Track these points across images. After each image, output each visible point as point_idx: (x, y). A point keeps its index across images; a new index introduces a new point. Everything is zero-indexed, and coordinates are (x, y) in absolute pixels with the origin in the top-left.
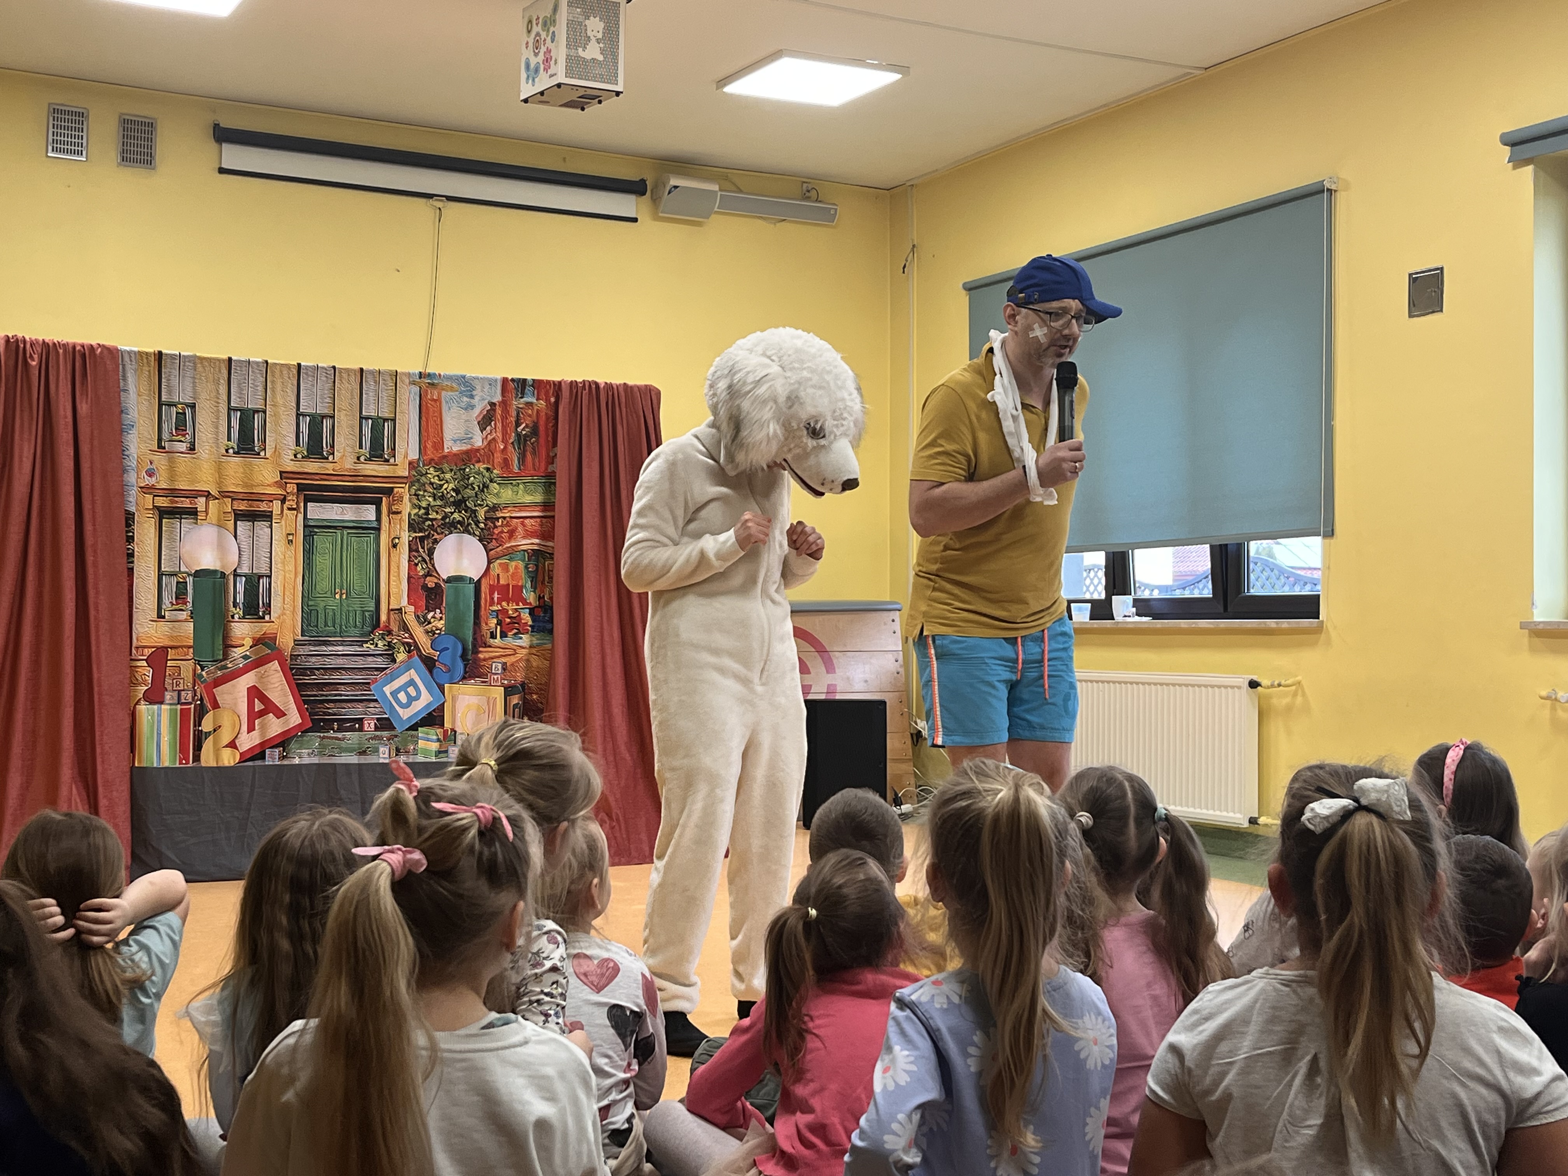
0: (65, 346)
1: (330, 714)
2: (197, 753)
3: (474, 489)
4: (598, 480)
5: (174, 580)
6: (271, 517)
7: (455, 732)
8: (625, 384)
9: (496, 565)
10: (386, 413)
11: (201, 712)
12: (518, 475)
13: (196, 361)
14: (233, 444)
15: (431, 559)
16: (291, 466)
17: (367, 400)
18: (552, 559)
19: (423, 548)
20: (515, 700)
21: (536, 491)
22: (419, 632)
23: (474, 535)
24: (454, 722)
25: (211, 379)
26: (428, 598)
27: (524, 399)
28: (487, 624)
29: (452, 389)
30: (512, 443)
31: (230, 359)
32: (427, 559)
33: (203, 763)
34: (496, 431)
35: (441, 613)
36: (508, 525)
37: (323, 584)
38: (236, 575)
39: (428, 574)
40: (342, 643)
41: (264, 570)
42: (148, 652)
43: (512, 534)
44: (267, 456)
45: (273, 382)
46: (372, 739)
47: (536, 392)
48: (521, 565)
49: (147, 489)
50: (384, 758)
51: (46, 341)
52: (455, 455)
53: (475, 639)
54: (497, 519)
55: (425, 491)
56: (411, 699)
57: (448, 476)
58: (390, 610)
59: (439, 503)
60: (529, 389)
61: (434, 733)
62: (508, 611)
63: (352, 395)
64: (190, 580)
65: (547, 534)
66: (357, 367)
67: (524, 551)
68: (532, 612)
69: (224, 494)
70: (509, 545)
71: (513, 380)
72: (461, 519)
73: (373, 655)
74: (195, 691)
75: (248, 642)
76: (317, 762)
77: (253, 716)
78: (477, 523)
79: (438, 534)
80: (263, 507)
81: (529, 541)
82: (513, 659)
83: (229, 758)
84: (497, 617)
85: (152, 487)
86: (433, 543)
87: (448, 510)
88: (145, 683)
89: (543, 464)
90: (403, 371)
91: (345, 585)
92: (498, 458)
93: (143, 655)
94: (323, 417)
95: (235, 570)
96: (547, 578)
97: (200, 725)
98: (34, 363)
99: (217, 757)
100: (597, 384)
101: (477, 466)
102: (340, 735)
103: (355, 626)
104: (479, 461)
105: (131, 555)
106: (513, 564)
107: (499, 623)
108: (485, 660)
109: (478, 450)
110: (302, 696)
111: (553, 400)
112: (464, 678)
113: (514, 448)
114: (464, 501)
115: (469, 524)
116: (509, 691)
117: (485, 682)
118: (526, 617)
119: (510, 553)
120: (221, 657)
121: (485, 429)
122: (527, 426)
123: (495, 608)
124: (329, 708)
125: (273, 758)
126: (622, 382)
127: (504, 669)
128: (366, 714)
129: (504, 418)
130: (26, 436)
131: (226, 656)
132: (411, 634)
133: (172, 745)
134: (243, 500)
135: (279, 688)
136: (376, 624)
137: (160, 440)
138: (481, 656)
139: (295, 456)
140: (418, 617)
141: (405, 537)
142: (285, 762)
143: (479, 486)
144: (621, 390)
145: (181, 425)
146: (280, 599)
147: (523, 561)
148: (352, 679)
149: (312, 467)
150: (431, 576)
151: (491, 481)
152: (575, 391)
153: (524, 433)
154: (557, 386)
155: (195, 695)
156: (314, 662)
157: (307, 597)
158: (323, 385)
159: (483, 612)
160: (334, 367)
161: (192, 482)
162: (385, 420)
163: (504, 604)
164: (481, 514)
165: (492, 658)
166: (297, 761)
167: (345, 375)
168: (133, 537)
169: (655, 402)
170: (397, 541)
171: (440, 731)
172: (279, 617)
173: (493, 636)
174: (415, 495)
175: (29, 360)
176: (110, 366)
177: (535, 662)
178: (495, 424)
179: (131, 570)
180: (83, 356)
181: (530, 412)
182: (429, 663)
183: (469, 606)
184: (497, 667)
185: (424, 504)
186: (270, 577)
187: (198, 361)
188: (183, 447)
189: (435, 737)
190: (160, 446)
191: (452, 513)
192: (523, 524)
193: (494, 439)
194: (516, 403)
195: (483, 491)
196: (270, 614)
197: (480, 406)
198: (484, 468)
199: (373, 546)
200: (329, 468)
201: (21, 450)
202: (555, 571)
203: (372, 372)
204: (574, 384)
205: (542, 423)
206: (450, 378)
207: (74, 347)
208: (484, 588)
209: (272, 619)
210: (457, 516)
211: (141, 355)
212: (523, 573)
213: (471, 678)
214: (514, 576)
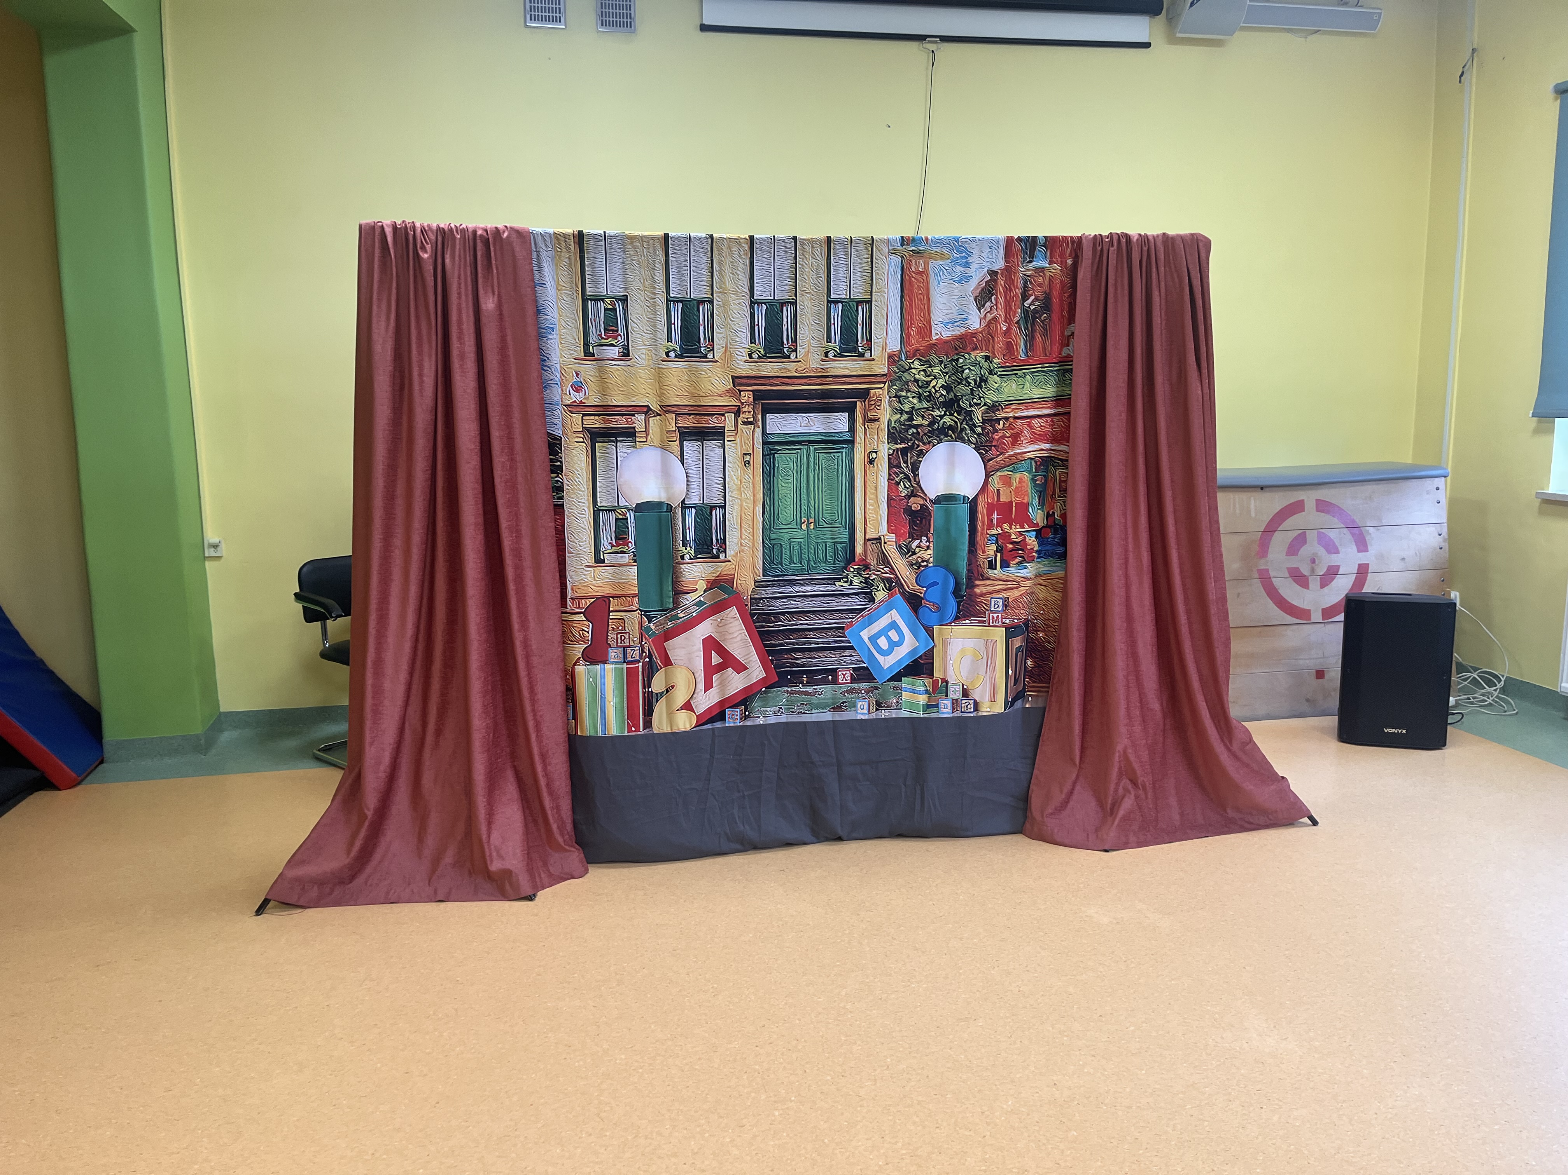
0: (464, 231)
1: (798, 666)
2: (648, 718)
3: (969, 383)
4: (1126, 365)
5: (612, 517)
6: (724, 433)
7: (947, 682)
8: (1164, 234)
9: (995, 479)
10: (859, 293)
11: (650, 670)
12: (1025, 364)
13: (624, 239)
14: (675, 345)
15: (916, 475)
16: (745, 369)
17: (837, 278)
18: (1067, 467)
19: (906, 462)
20: (1018, 641)
21: (1046, 382)
22: (901, 565)
23: (969, 442)
24: (945, 670)
25: (645, 263)
26: (912, 523)
27: (1035, 264)
28: (984, 552)
29: (942, 256)
30: (1018, 322)
31: (666, 236)
32: (911, 475)
33: (656, 729)
34: (997, 308)
35: (928, 541)
36: (1011, 427)
37: (787, 513)
38: (684, 506)
39: (913, 494)
40: (810, 582)
41: (717, 500)
42: (585, 603)
43: (1016, 438)
44: (716, 358)
45: (720, 263)
46: (848, 692)
47: (1048, 253)
48: (1027, 476)
49: (572, 408)
50: (862, 714)
51: (442, 226)
52: (946, 342)
53: (970, 570)
54: (998, 421)
55: (908, 391)
56: (893, 645)
57: (936, 370)
58: (866, 540)
59: (925, 405)
60: (1040, 250)
61: (921, 684)
62: (1010, 535)
63: (817, 273)
64: (631, 516)
65: (1060, 436)
66: (822, 235)
67: (1031, 459)
68: (1039, 534)
69: (666, 409)
70: (1012, 453)
71: (1019, 239)
72: (953, 423)
73: (848, 595)
74: (642, 647)
75: (702, 585)
76: (785, 720)
77: (710, 671)
78: (973, 427)
79: (924, 444)
80: (713, 422)
81: (1037, 447)
82: (1014, 593)
83: (684, 722)
84: (997, 542)
85: (581, 405)
86: (918, 456)
87: (937, 413)
88: (583, 640)
89: (1056, 348)
90: (881, 237)
91: (813, 512)
92: (1000, 343)
93: (579, 608)
94: (783, 304)
95: (683, 502)
96: (1057, 490)
97: (649, 686)
98: (426, 256)
99: (671, 721)
100: (1127, 237)
101: (973, 354)
102: (810, 689)
103: (826, 561)
104: (975, 349)
105: (559, 489)
106: (1018, 476)
107: (1000, 549)
108: (982, 595)
109: (974, 335)
110: (765, 645)
111: (1069, 262)
112: (957, 618)
113: (1020, 329)
114: (956, 400)
115: (963, 429)
116: (1011, 632)
117: (983, 622)
118: (1032, 541)
119: (1013, 463)
120: (671, 606)
121: (983, 306)
122: (1036, 299)
123: (995, 532)
124: (796, 659)
125: (733, 719)
126: (1160, 232)
127: (1005, 605)
128: (840, 664)
129: (1008, 290)
130: (426, 349)
131: (676, 604)
132: (894, 570)
133: (619, 711)
134: (690, 415)
135: (738, 639)
136: (851, 558)
137: (586, 344)
138: (977, 590)
139: (750, 356)
140: (899, 547)
141: (884, 450)
142: (749, 723)
143: (975, 381)
144: (1159, 243)
145: (611, 325)
146: (737, 534)
147: (1030, 472)
148: (823, 624)
149: (771, 368)
150: (916, 496)
151: (991, 373)
152: (1099, 248)
153: (1032, 307)
154: (1077, 243)
155: (643, 652)
156: (779, 606)
157: (768, 529)
158: (783, 261)
159: (979, 537)
160: (795, 238)
161: (628, 395)
162: (859, 303)
163: (1006, 526)
164: (978, 415)
165: (991, 593)
166: (761, 721)
167: (808, 248)
168: (561, 468)
169: (1203, 255)
170: (874, 455)
171: (928, 681)
172: (736, 555)
173: (992, 566)
174: (896, 396)
175: (421, 254)
176: (520, 253)
177: (1042, 592)
178: (996, 299)
179: (560, 507)
180: (486, 242)
181: (1041, 280)
182: (914, 602)
183: (961, 533)
184: (997, 604)
185: (907, 408)
186: (724, 507)
187: (627, 241)
188: (614, 352)
189: (923, 689)
190: (587, 353)
191: (942, 417)
192: (1030, 425)
193: (994, 318)
194: (1025, 269)
195: (980, 386)
196: (725, 551)
197: (978, 276)
198: (982, 357)
199: (845, 463)
200: (791, 368)
201: (421, 367)
202: (1069, 483)
203: (841, 242)
204: (1099, 239)
205: (1055, 293)
206: (938, 242)
207: (475, 232)
208: (982, 509)
209: (729, 558)
210: (947, 419)
211: (558, 237)
212: (1029, 487)
213: (966, 617)
214: (1018, 491)
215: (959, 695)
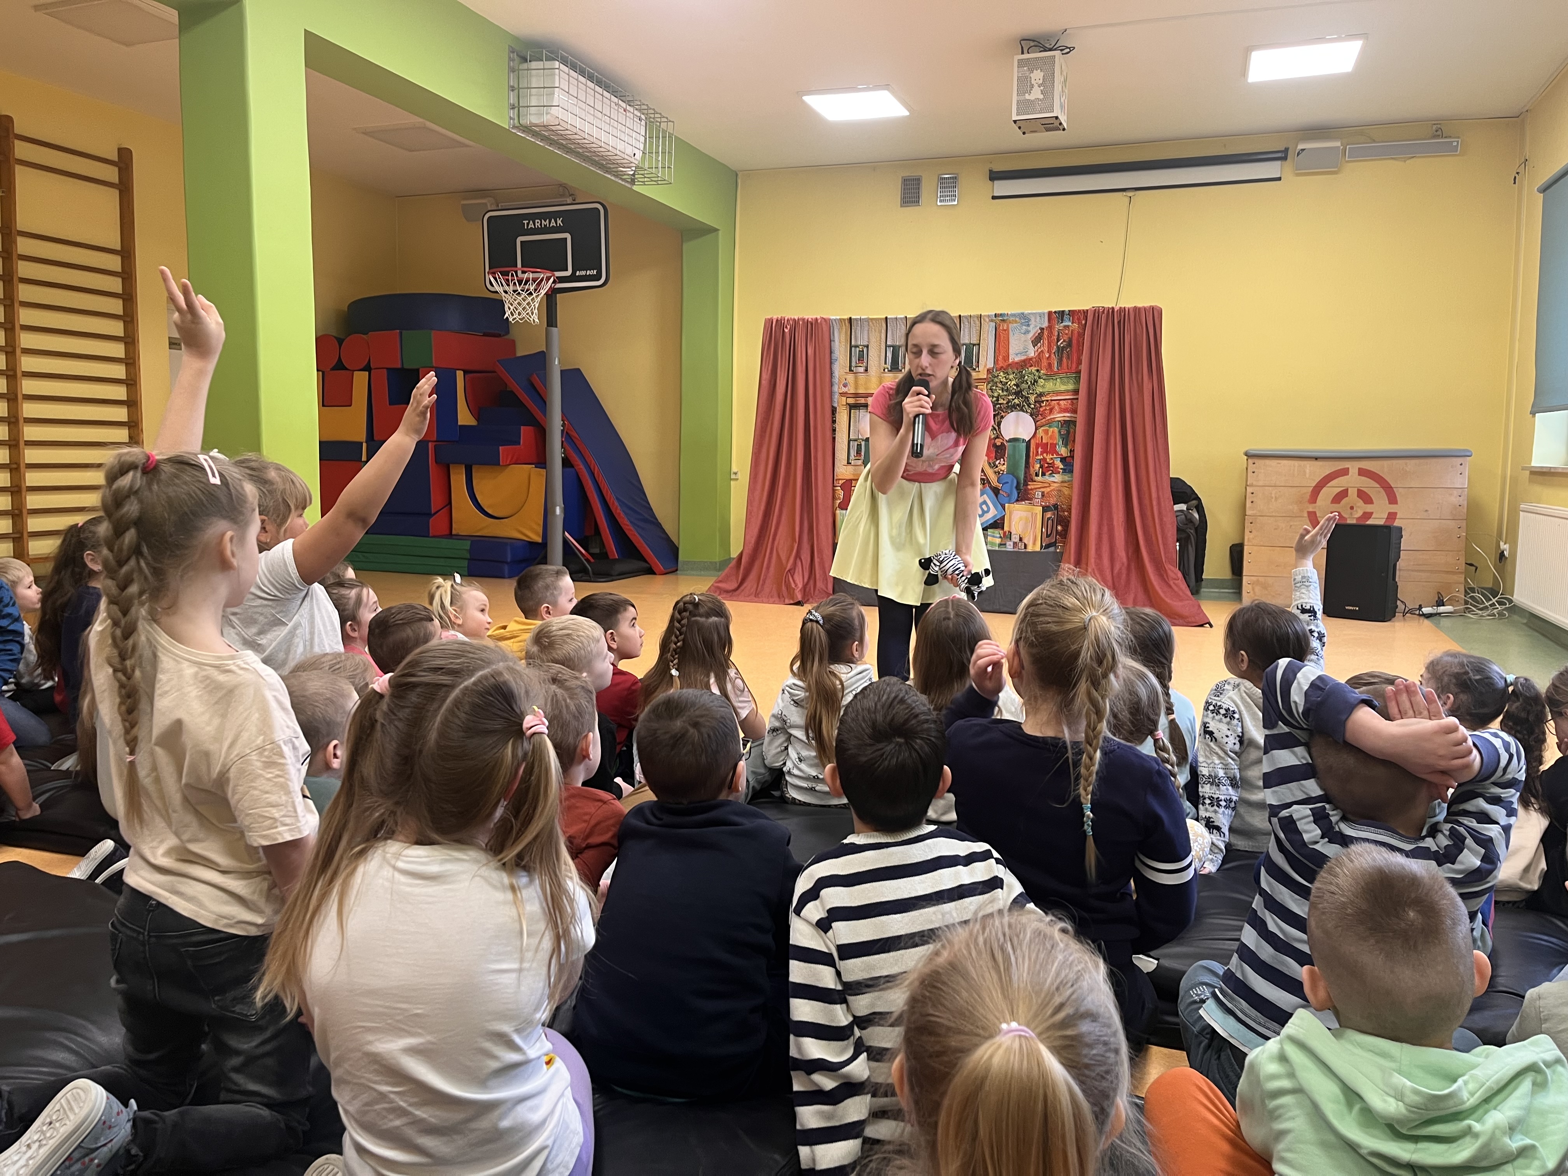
0: (804, 319)
3: (1028, 383)
5: (856, 443)
7: (1011, 533)
9: (1040, 431)
10: (974, 341)
12: (1056, 374)
13: (868, 320)
14: (889, 366)
18: (1075, 425)
20: (1049, 515)
21: (1067, 382)
23: (1027, 412)
24: (1010, 526)
25: (877, 330)
26: (996, 452)
27: (1064, 324)
28: (1033, 468)
29: (1016, 322)
30: (1054, 353)
31: (886, 318)
34: (1043, 346)
35: (1004, 461)
36: (1049, 405)
39: (997, 437)
42: (841, 482)
43: (1051, 410)
47: (1071, 318)
48: (1057, 430)
49: (842, 394)
52: (1016, 363)
53: (1025, 477)
54: (1043, 402)
55: (997, 387)
56: (984, 512)
57: (1011, 377)
59: (1005, 393)
60: (1066, 317)
61: (997, 533)
62: (1047, 460)
65: (1073, 410)
67: (1059, 421)
68: (1063, 460)
70: (1049, 418)
71: (1055, 312)
72: (1019, 403)
78: (1029, 406)
79: (1004, 413)
81: (1062, 415)
82: (1048, 489)
84: (1040, 463)
85: (846, 393)
87: (1010, 397)
88: (839, 499)
89: (1074, 366)
90: (985, 314)
92: (1045, 363)
93: (839, 483)
96: (1071, 438)
98: (787, 331)
101: (1030, 369)
104: (1031, 366)
105: (834, 430)
106: (1051, 429)
107: (1041, 467)
108: (1032, 489)
109: (1031, 359)
111: (1081, 322)
112: (1017, 500)
113: (1055, 356)
114: (1021, 391)
115: (1024, 406)
116: (1045, 509)
117: (1031, 503)
118: (1058, 464)
119: (1050, 423)
121: (1036, 345)
122: (1064, 341)
123: (1039, 457)
126: (1133, 305)
127: (1043, 496)
129: (1049, 337)
137: (850, 366)
138: (1029, 487)
143: (1031, 382)
144: (1131, 311)
145: (861, 358)
147: (1058, 427)
150: (999, 438)
151: (1040, 378)
152: (1096, 315)
153: (1062, 345)
154: (1086, 312)
159: (1031, 460)
161: (866, 389)
162: (974, 345)
163: (1045, 455)
164: (1032, 399)
165: (1037, 489)
168: (834, 420)
169: (1159, 316)
171: (1001, 532)
173: (1037, 475)
175: (785, 330)
176: (825, 328)
177: (1066, 491)
178: (1043, 342)
179: (834, 438)
180: (812, 324)
181: (1067, 332)
182: (996, 491)
183: (1021, 457)
184: (1038, 494)
185: (996, 394)
188: (862, 369)
189: (999, 535)
190: (851, 370)
191: (1013, 400)
192: (1058, 404)
193: (1042, 351)
194: (1058, 327)
195: (1034, 384)
197: (1034, 331)
198: (1035, 370)
202: (1076, 434)
203: (965, 317)
204: (1097, 310)
205: (1074, 338)
206: (1013, 315)
207: (807, 320)
208: (1032, 445)
210: (1016, 401)
211: (841, 320)
212: (1057, 435)
213: (1022, 500)
214: (1051, 437)
215: (1017, 540)
